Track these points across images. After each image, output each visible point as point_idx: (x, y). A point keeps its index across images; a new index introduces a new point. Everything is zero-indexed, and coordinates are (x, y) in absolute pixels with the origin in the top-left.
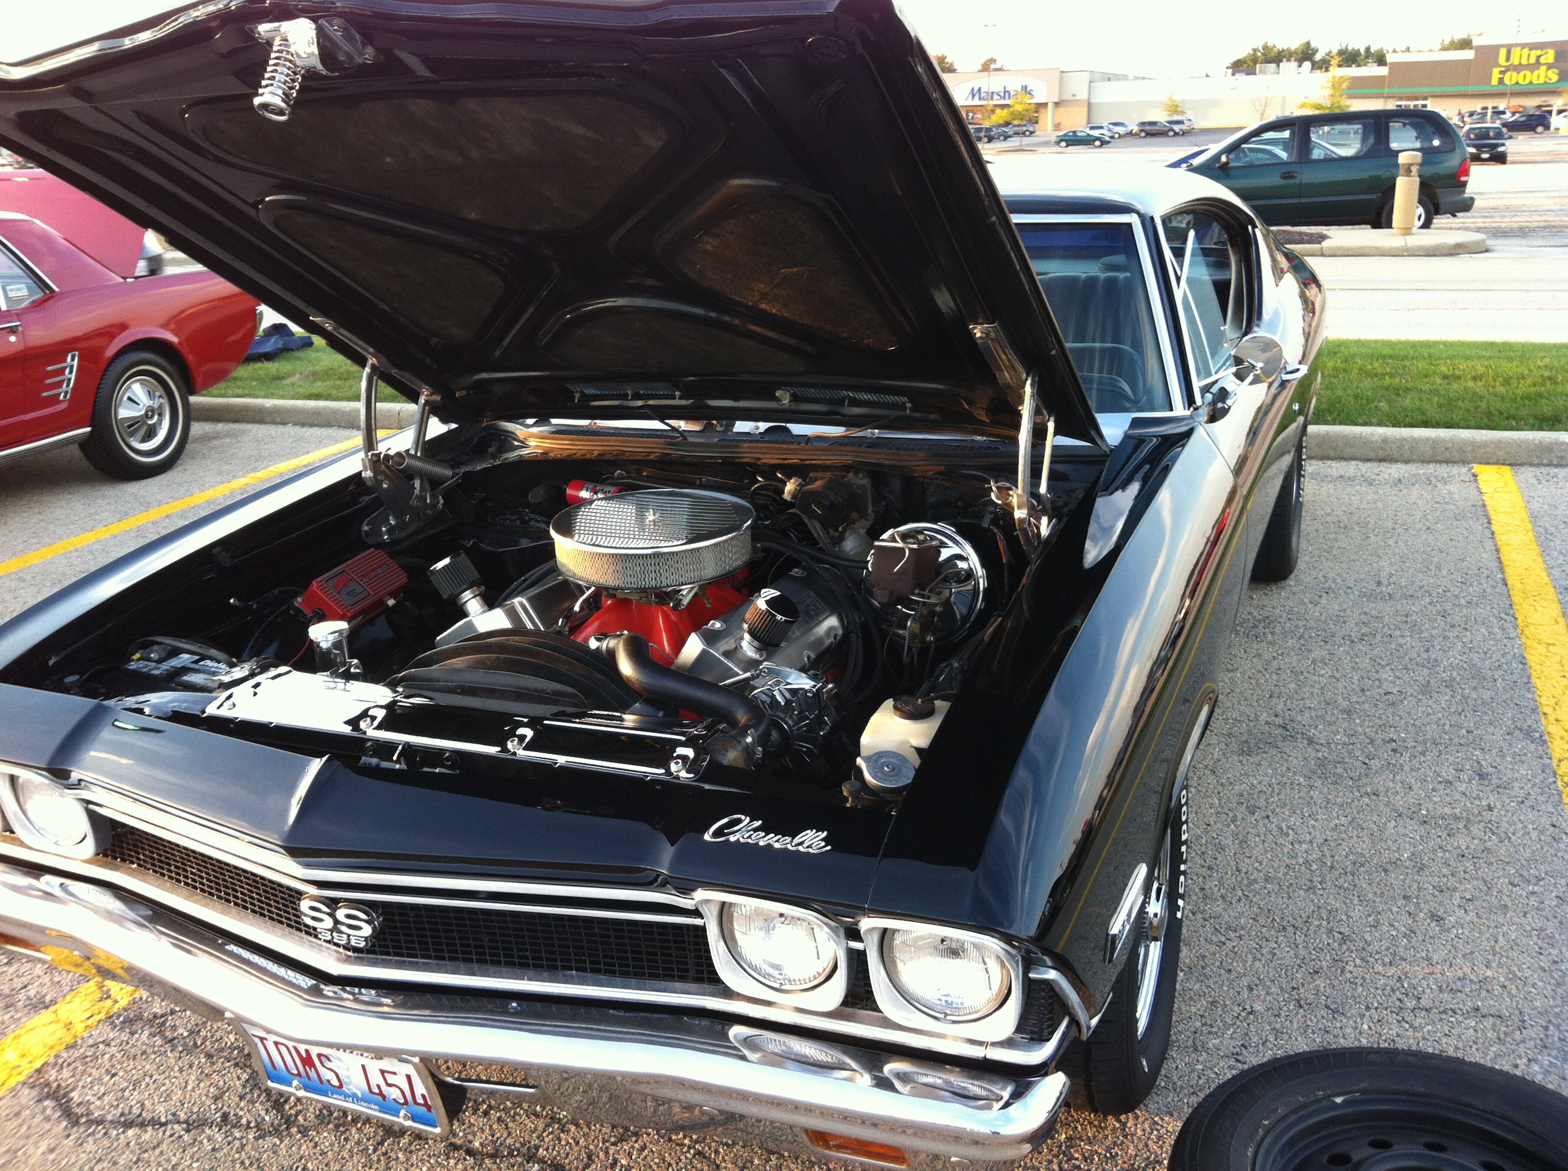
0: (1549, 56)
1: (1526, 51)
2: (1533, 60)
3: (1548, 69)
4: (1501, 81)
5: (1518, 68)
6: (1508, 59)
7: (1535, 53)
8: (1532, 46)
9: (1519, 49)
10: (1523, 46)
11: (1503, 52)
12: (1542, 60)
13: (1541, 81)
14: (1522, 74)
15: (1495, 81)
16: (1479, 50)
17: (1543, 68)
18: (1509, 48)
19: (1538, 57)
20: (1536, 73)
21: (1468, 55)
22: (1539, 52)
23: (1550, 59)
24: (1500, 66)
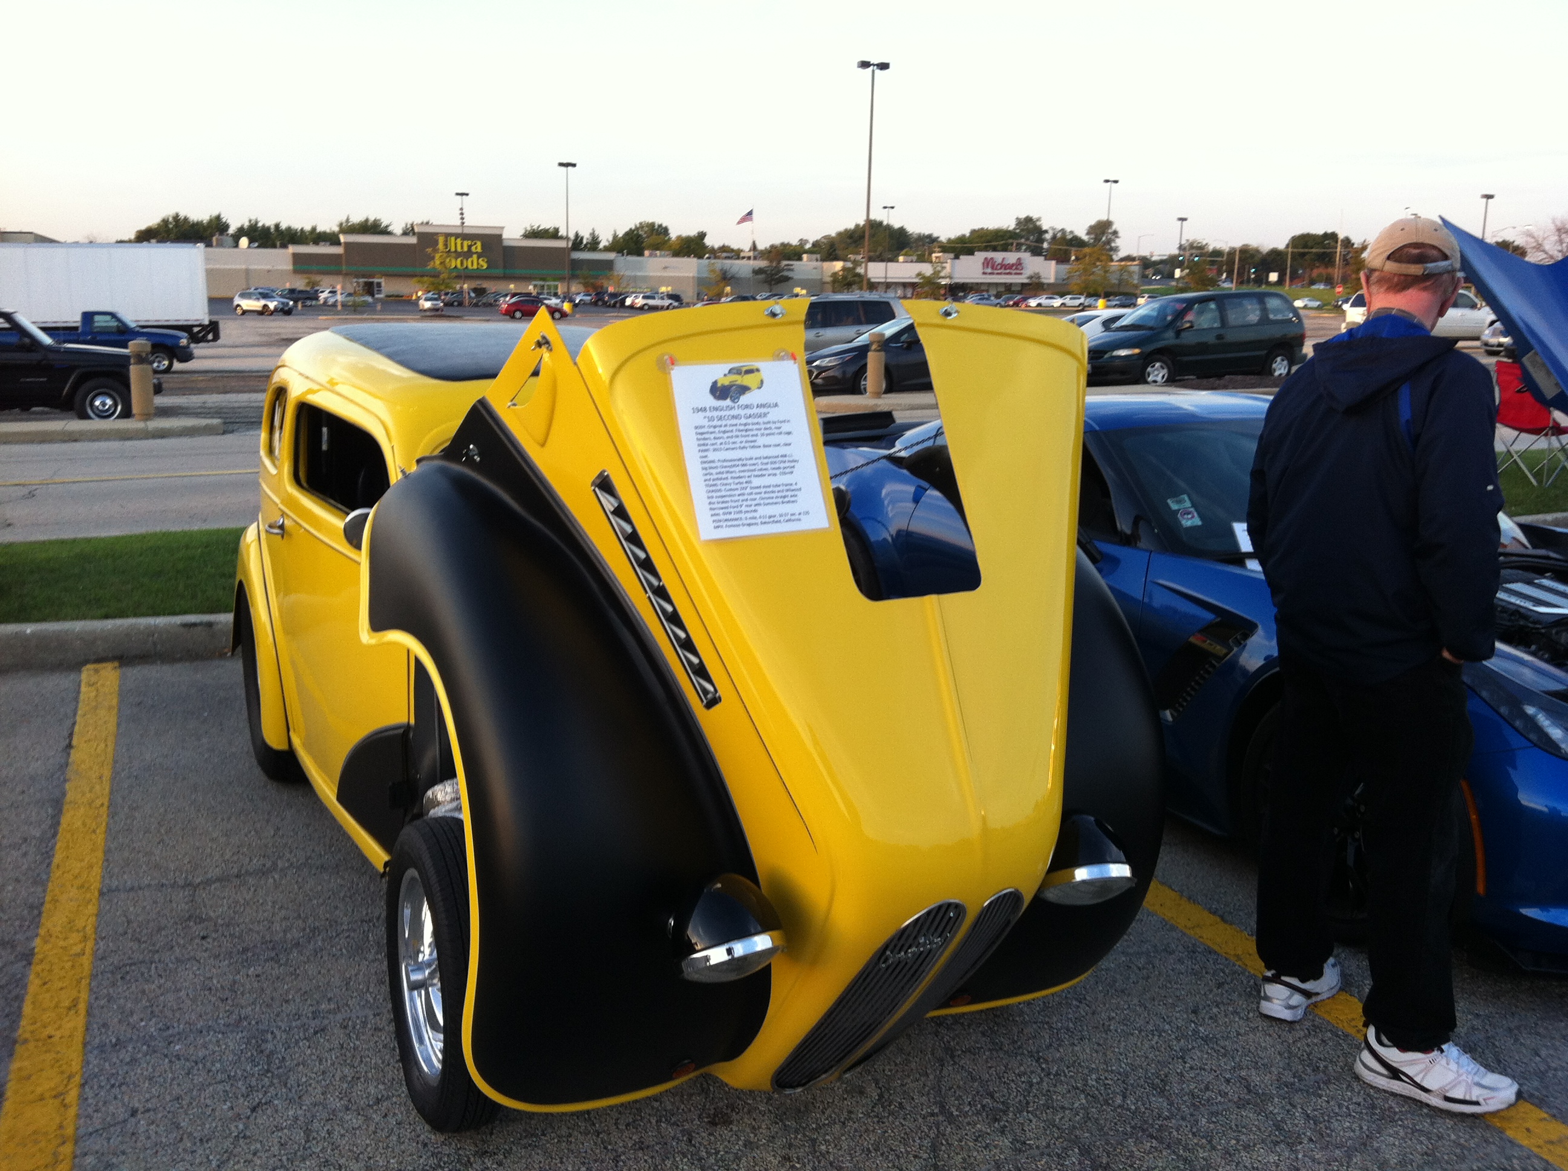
0: (478, 247)
1: (459, 241)
2: (466, 249)
3: (478, 258)
5: (458, 254)
6: (446, 245)
7: (466, 243)
8: (464, 237)
9: (453, 239)
10: (457, 236)
12: (473, 249)
13: (475, 267)
14: (459, 260)
16: (422, 236)
17: (475, 256)
18: (447, 235)
19: (470, 247)
20: (470, 260)
21: (413, 240)
22: (470, 243)
23: (479, 250)
24: (440, 252)
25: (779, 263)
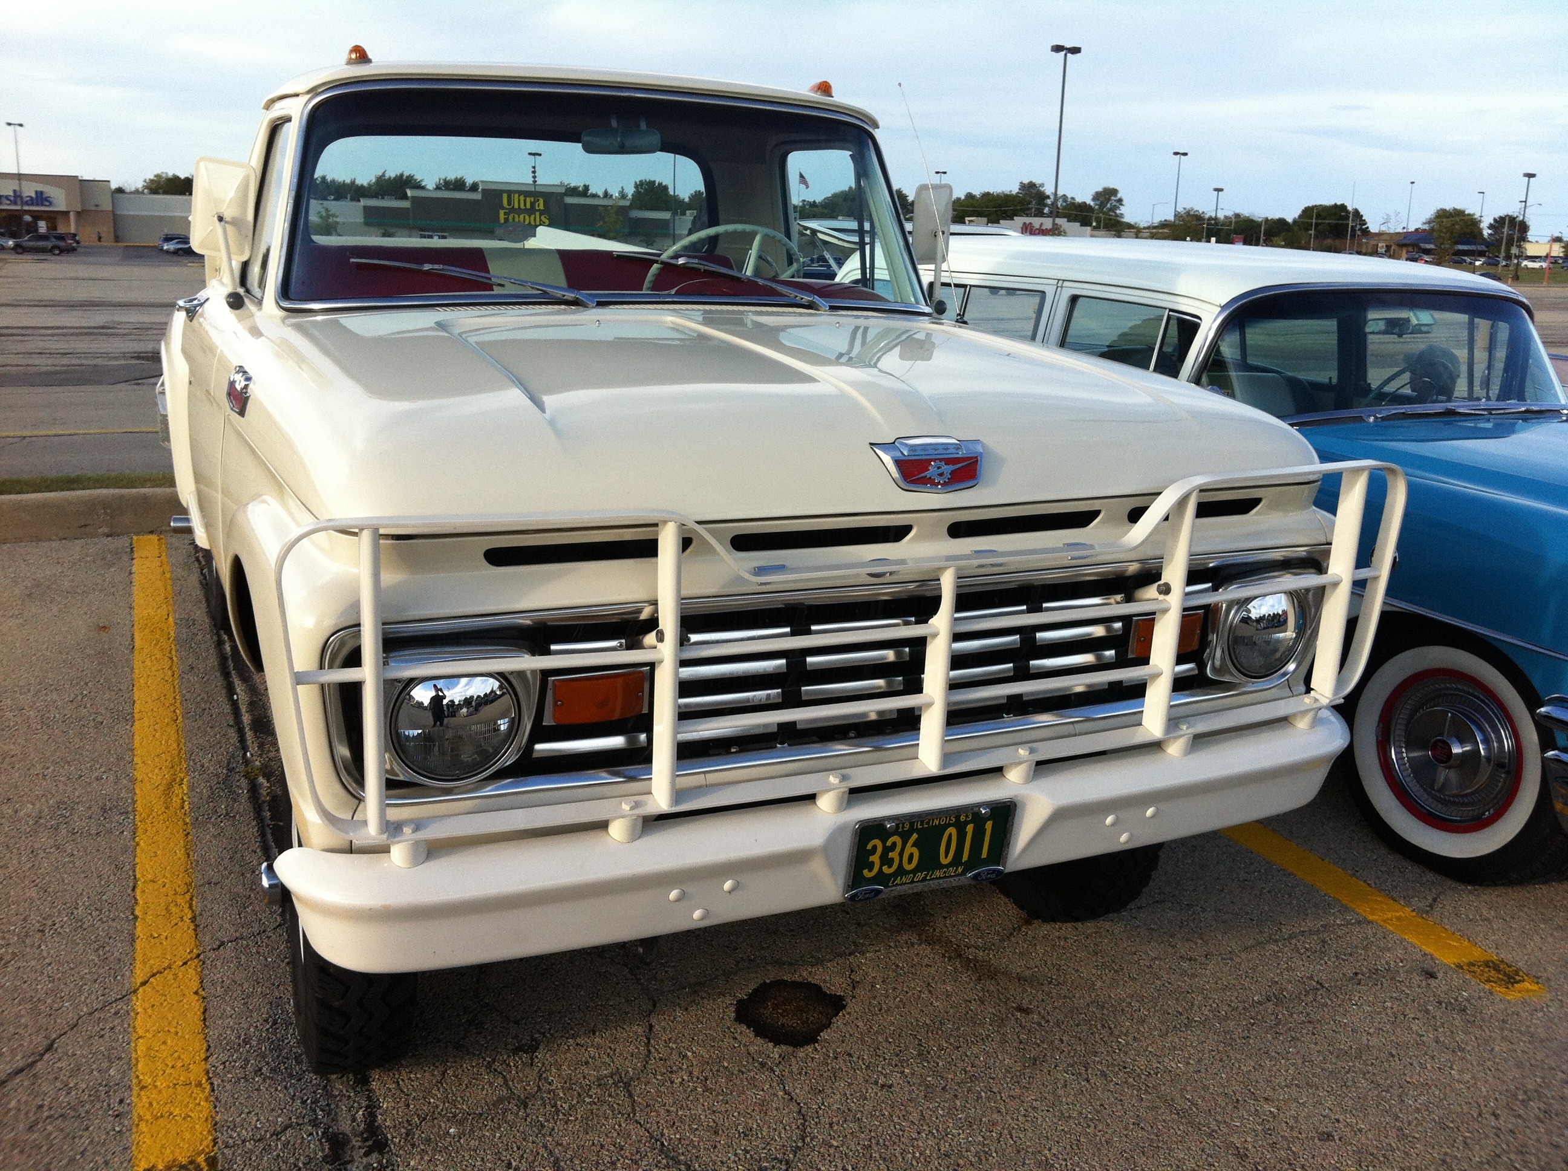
0: (541, 204)
1: (522, 197)
2: (528, 206)
3: (540, 214)
4: (507, 220)
5: (519, 211)
6: (509, 203)
7: (528, 200)
8: (526, 194)
9: (516, 196)
10: (520, 193)
11: (505, 196)
12: (536, 206)
13: (537, 223)
14: (522, 217)
15: (502, 221)
16: (486, 193)
18: (510, 193)
19: (532, 204)
20: (533, 216)
21: (478, 197)
22: (531, 200)
23: (542, 207)
24: (504, 208)
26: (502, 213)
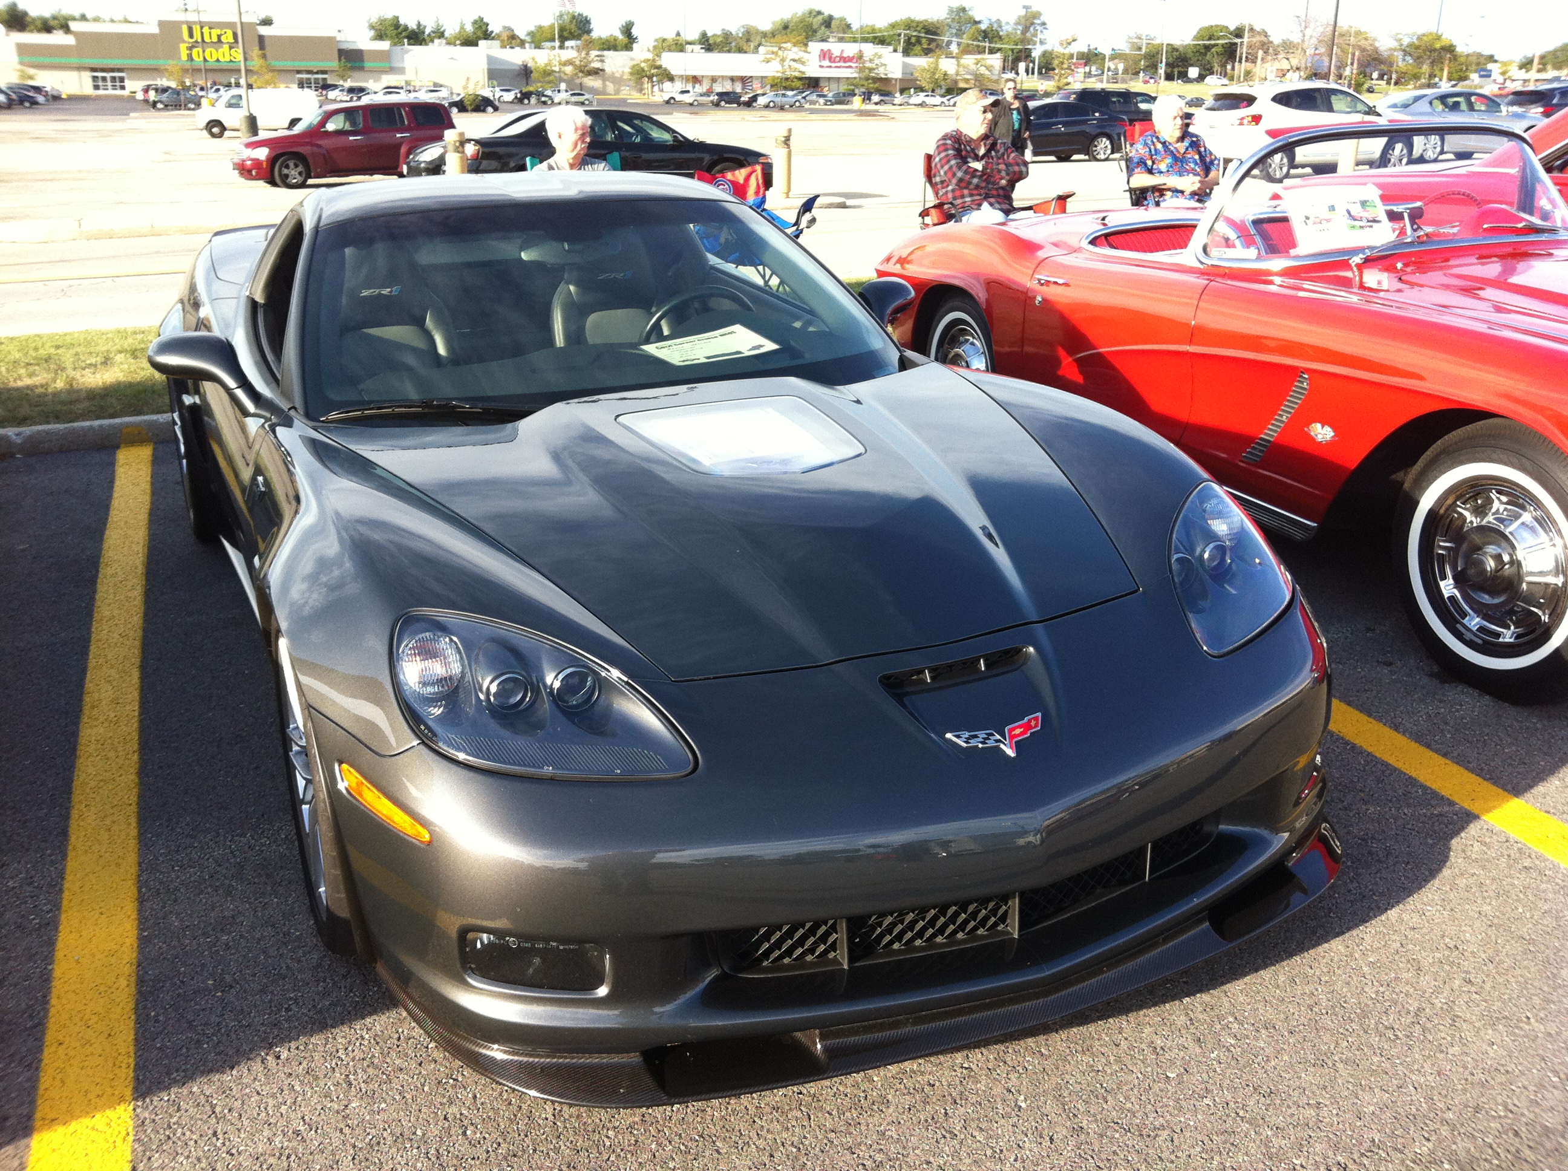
0: (228, 37)
1: (206, 30)
2: (215, 39)
3: (231, 48)
4: (190, 58)
5: (203, 45)
6: (191, 36)
7: (215, 32)
8: (212, 26)
10: (203, 24)
11: (185, 28)
12: (223, 39)
13: (227, 59)
14: (208, 51)
15: (184, 57)
16: (162, 24)
17: (226, 47)
18: (189, 25)
19: (219, 37)
20: (221, 51)
21: (153, 29)
22: (219, 32)
23: (231, 39)
24: (184, 42)
25: (587, 54)
26: (183, 49)
